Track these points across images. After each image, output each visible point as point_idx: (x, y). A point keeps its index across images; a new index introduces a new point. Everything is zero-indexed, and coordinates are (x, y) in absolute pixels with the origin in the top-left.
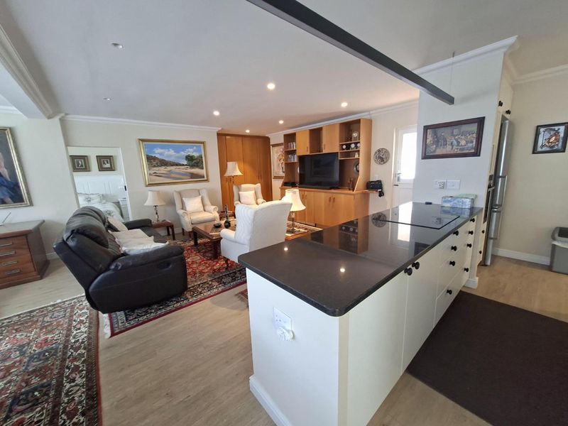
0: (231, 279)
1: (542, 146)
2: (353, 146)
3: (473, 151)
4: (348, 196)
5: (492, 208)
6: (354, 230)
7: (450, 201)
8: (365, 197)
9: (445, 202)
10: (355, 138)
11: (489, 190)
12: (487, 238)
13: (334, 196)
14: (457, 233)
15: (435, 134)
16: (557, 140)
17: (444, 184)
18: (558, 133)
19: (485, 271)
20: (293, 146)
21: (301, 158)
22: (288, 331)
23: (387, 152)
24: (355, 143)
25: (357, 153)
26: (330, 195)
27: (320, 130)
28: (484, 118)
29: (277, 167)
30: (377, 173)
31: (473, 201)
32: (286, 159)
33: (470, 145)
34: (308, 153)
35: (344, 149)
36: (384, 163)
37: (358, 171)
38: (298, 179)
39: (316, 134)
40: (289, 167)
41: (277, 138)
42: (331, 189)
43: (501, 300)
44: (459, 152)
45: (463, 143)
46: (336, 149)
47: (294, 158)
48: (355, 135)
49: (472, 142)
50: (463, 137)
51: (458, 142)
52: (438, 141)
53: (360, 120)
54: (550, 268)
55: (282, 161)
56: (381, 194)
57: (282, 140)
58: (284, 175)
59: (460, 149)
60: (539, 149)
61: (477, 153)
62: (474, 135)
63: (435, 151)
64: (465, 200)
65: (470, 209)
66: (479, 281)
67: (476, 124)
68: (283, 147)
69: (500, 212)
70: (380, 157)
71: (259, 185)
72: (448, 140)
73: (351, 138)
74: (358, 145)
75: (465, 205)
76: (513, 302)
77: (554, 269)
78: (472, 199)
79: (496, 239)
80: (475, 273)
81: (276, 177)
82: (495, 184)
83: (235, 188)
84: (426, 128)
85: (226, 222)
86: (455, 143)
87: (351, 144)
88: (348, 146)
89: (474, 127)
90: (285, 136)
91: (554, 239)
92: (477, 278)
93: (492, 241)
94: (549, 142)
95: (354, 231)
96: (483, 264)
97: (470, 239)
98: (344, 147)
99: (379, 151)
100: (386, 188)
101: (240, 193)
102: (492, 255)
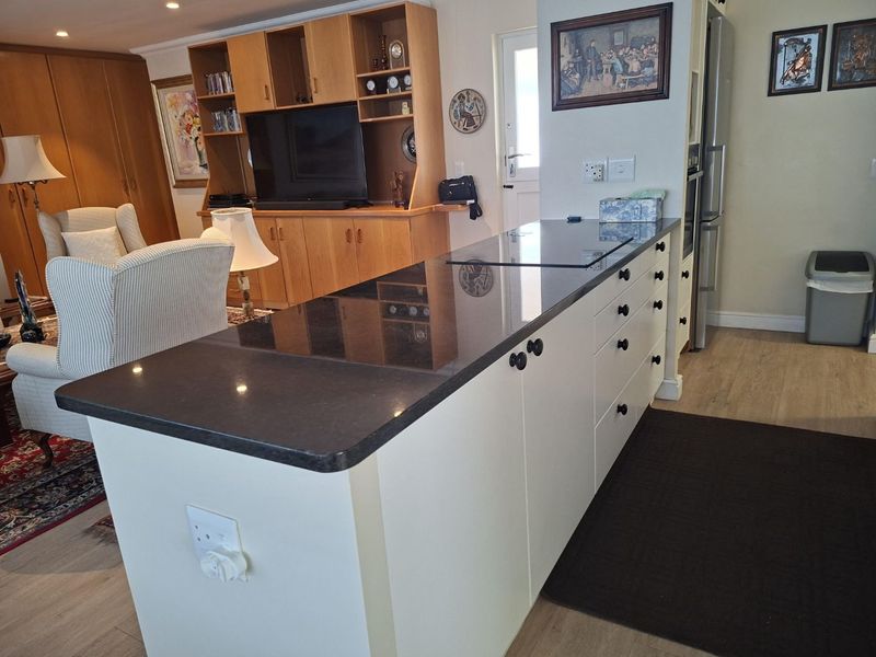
0: (64, 490)
1: (784, 78)
2: (393, 82)
3: (654, 86)
4: (395, 223)
5: (701, 221)
6: (421, 310)
7: (616, 209)
8: (440, 220)
9: (607, 211)
10: (398, 62)
11: (692, 177)
12: (696, 290)
13: (359, 224)
14: (625, 275)
15: (577, 44)
16: (807, 65)
17: (602, 170)
18: (809, 49)
19: (697, 361)
20: (225, 85)
21: (254, 121)
22: (232, 556)
23: (479, 98)
24: (396, 75)
25: (405, 105)
26: (347, 224)
27: (296, 34)
28: (671, 5)
29: (183, 152)
30: (462, 156)
31: (661, 203)
32: (207, 125)
33: (648, 71)
34: (271, 105)
35: (369, 93)
36: (477, 128)
37: (414, 155)
38: (250, 186)
39: (287, 48)
40: (219, 148)
41: (168, 58)
42: (347, 206)
43: (723, 414)
44: (628, 89)
45: (634, 66)
46: (351, 94)
47: (231, 124)
48: (396, 51)
49: (651, 64)
50: (634, 53)
51: (625, 65)
52: (584, 63)
53: (402, 8)
54: (804, 338)
55: (195, 133)
56: (476, 212)
57: (186, 68)
58: (205, 174)
59: (633, 83)
60: (779, 86)
61: (661, 93)
62: (655, 48)
63: (579, 89)
64: (645, 203)
65: (656, 223)
66: (684, 383)
67: (657, 21)
68: (191, 87)
69: (715, 228)
70: (464, 114)
71: (128, 208)
72: (604, 59)
73: (387, 61)
74: (407, 80)
75: (646, 215)
76: (744, 413)
77: (812, 339)
78: (660, 199)
79: (713, 289)
80: (677, 369)
81: (182, 184)
82: (705, 165)
83: (44, 223)
84: (557, 28)
85: (26, 327)
86: (619, 66)
87: (388, 76)
88: (382, 84)
89: (652, 28)
90: (196, 52)
91: (809, 276)
92: (681, 376)
93: (705, 293)
94: (794, 70)
95: (421, 317)
96: (691, 349)
97: (660, 290)
98: (371, 85)
99: (461, 96)
100: (486, 195)
101: (66, 235)
102: (707, 326)
